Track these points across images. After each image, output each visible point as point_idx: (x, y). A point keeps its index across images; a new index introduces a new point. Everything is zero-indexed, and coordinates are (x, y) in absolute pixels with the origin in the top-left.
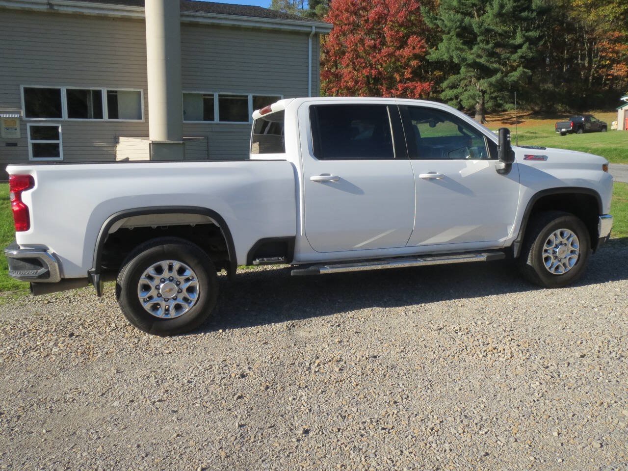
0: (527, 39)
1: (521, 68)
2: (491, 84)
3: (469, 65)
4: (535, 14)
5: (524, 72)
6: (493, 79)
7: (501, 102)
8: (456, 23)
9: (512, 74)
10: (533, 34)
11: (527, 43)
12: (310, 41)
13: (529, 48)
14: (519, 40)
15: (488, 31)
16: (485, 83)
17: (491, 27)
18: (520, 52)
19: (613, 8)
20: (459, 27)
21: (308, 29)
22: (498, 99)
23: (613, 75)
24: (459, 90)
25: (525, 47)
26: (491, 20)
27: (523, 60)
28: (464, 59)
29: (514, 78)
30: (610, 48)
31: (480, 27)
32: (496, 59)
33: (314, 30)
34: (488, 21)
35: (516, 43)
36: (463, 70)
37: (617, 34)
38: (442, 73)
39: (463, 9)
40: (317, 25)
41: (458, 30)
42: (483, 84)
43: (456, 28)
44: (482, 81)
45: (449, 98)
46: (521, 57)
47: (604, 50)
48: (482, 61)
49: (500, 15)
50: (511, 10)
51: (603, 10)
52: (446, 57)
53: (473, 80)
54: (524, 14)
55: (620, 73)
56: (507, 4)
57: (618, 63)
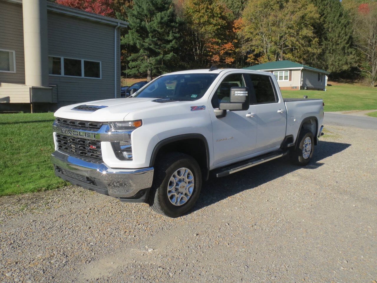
0: (175, 38)
1: (172, 53)
2: (156, 60)
3: (145, 49)
4: (178, 25)
5: (173, 55)
6: (158, 58)
7: (161, 70)
8: (137, 24)
9: (167, 55)
10: (178, 35)
11: (175, 40)
12: (116, 31)
13: (176, 43)
14: (170, 38)
15: (155, 31)
16: (153, 60)
17: (156, 28)
18: (171, 44)
19: (212, 27)
20: (139, 27)
21: (115, 24)
22: (159, 69)
23: (213, 60)
24: (139, 62)
25: (174, 42)
26: (156, 25)
27: (173, 48)
28: (143, 46)
29: (168, 58)
30: (211, 47)
31: (151, 28)
32: (159, 47)
33: (119, 25)
34: (155, 25)
35: (169, 39)
36: (141, 51)
37: (214, 40)
38: (126, 52)
39: (139, 17)
40: (120, 22)
41: (138, 28)
42: (152, 60)
43: (137, 27)
44: (151, 58)
45: (133, 66)
46: (172, 47)
47: (209, 47)
48: (151, 47)
49: (161, 23)
50: (167, 21)
51: (207, 27)
52: (131, 43)
53: (146, 57)
54: (173, 24)
55: (216, 59)
56: (164, 17)
57: (215, 54)
